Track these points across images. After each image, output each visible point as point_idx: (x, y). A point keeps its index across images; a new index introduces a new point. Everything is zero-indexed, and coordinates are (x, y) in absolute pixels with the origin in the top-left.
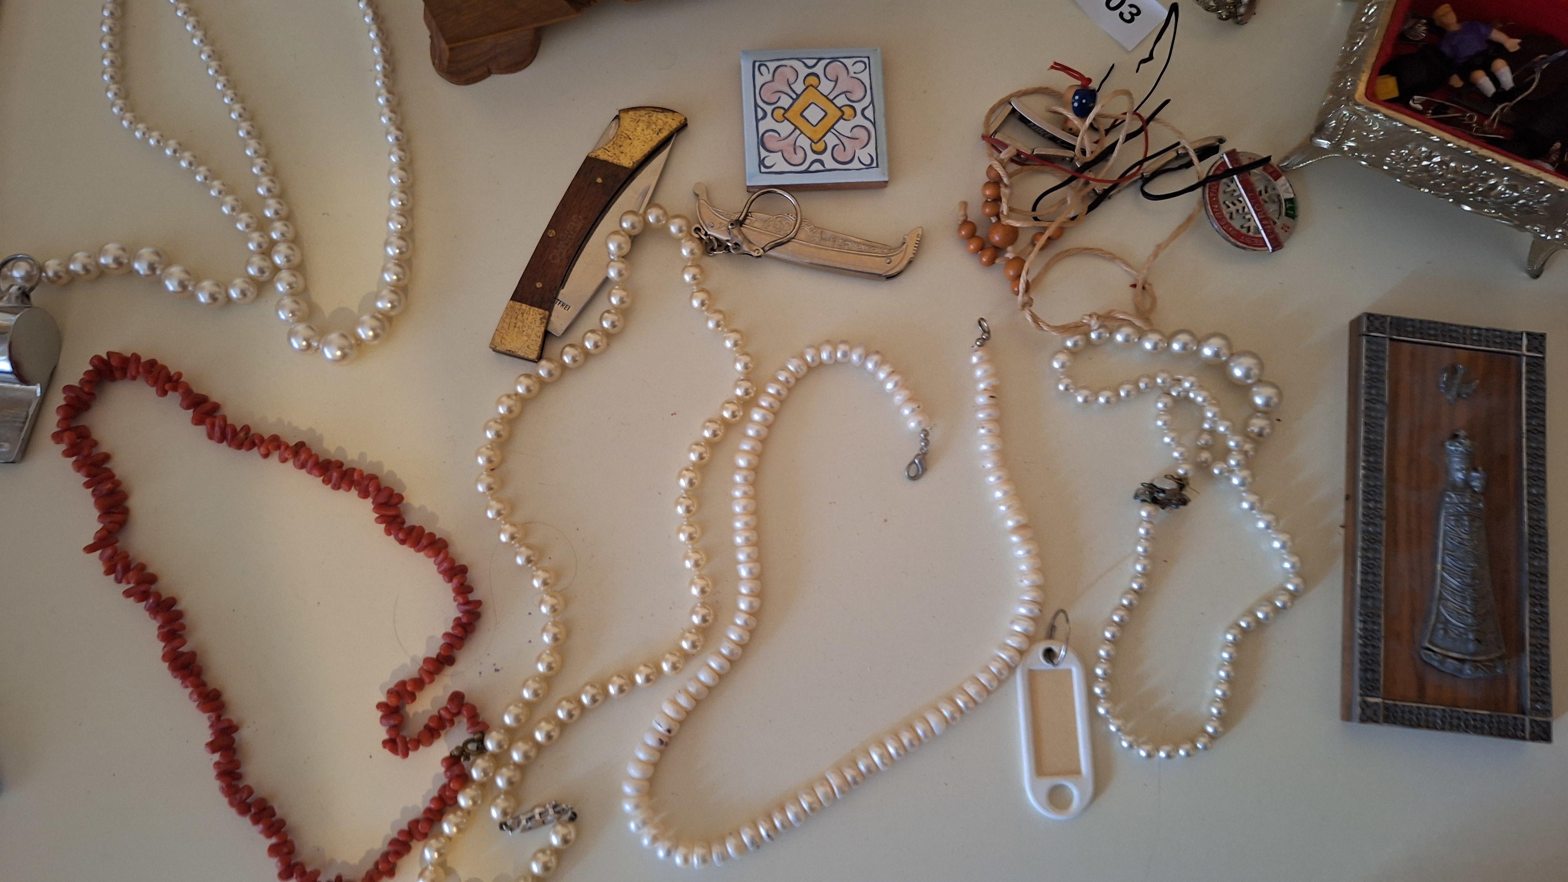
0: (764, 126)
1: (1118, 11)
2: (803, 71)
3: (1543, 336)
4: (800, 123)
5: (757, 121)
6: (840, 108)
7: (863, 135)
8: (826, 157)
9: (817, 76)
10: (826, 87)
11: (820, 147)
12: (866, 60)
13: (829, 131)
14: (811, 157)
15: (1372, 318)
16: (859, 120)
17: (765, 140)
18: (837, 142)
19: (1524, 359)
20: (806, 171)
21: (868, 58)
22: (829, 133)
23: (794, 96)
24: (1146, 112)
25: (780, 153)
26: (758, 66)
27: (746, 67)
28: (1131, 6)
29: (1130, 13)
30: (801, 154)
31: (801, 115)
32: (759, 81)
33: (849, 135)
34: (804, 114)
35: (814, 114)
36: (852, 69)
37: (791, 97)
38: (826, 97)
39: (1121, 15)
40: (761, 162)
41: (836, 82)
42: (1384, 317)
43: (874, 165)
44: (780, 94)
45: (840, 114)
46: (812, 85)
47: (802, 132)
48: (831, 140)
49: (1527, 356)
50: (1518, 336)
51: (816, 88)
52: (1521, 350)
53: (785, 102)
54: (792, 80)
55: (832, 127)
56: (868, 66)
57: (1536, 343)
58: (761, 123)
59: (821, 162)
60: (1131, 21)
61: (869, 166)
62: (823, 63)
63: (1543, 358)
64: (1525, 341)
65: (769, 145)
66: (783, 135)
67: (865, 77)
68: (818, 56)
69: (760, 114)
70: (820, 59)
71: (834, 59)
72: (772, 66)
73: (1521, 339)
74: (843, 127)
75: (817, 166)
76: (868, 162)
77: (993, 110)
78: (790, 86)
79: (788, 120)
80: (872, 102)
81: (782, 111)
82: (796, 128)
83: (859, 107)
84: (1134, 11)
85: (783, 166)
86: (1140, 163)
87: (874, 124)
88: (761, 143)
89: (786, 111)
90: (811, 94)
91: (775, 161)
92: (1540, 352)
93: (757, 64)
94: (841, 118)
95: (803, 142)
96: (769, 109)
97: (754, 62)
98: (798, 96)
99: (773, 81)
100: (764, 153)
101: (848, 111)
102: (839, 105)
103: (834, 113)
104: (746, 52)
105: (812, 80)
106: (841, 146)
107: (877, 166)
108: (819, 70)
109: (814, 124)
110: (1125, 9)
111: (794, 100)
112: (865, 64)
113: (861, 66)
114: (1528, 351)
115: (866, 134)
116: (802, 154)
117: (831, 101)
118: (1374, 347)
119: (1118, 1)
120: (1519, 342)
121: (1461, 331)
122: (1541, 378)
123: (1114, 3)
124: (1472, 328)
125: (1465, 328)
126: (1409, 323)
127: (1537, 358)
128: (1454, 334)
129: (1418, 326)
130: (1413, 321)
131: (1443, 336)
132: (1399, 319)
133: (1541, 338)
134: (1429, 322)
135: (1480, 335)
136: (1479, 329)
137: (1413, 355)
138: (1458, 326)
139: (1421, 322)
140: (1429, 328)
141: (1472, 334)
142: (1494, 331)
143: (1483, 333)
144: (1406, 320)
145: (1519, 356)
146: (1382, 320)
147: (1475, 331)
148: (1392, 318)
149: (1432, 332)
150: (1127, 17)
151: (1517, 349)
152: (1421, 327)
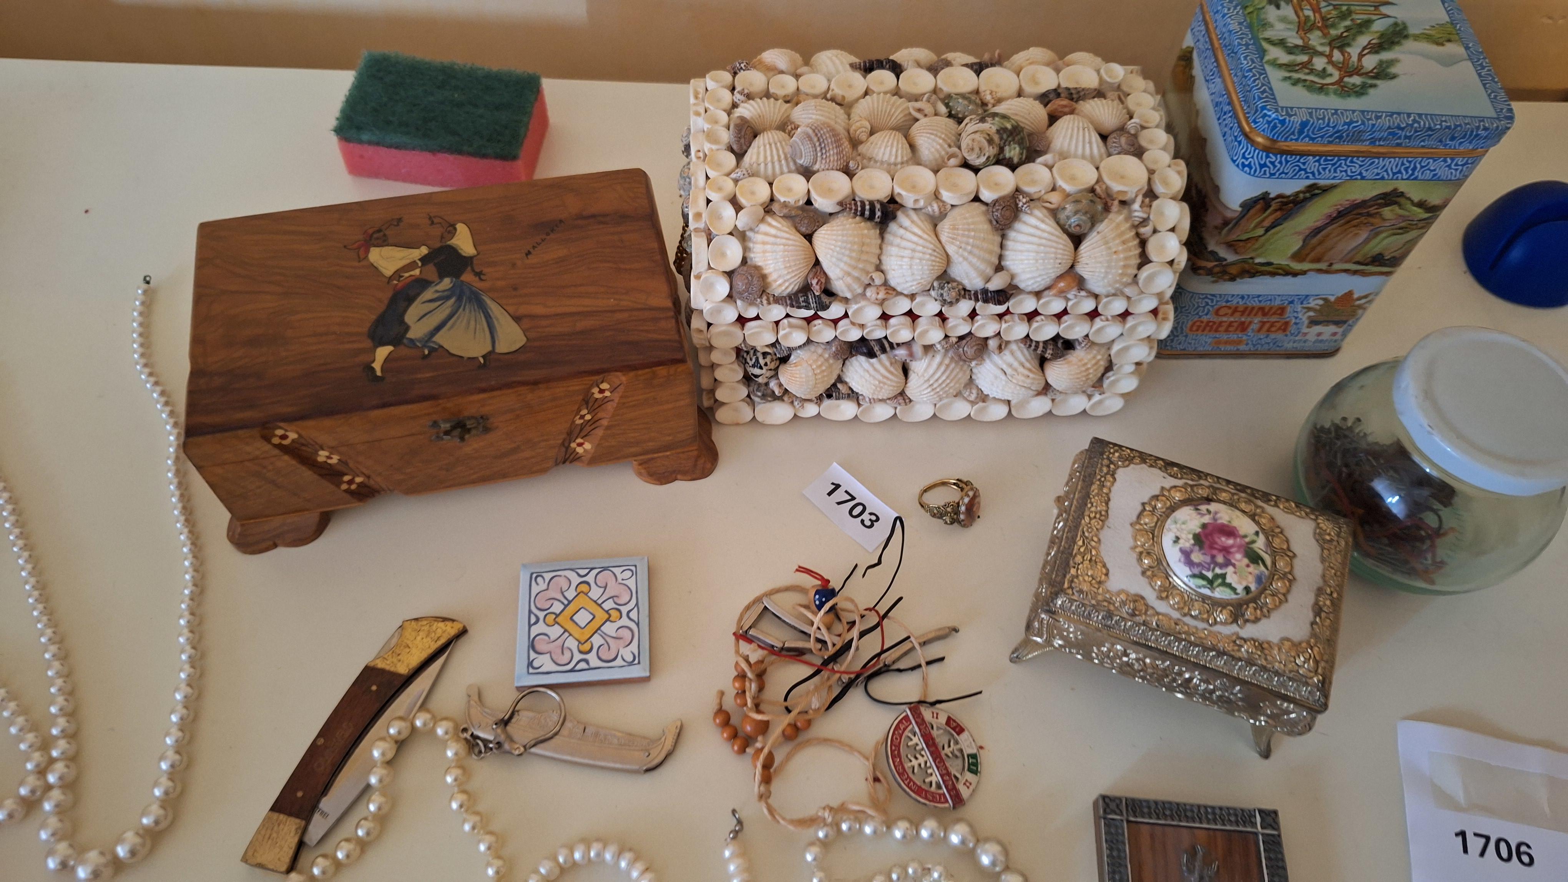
0: (535, 630)
1: (860, 518)
2: (576, 580)
3: (1275, 812)
4: (570, 626)
5: (530, 626)
6: (607, 612)
7: (627, 634)
8: (592, 658)
9: (588, 583)
10: (595, 593)
11: (587, 647)
12: (633, 568)
13: (596, 632)
14: (578, 656)
15: (1107, 800)
16: (625, 621)
17: (535, 643)
18: (602, 642)
19: (1260, 837)
20: (572, 670)
21: (636, 566)
22: (596, 635)
23: (566, 602)
24: (882, 609)
25: (548, 655)
26: (535, 577)
27: (524, 577)
28: (871, 514)
29: (870, 520)
30: (568, 655)
31: (571, 618)
32: (535, 589)
33: (614, 635)
34: (574, 618)
35: (583, 618)
36: (620, 577)
37: (563, 603)
38: (595, 602)
39: (862, 521)
40: (530, 664)
41: (605, 588)
42: (1120, 799)
43: (636, 662)
44: (552, 601)
45: (607, 616)
46: (582, 592)
47: (570, 635)
48: (597, 640)
49: (1263, 834)
50: (1251, 814)
51: (586, 594)
52: (1256, 828)
53: (557, 607)
54: (565, 588)
55: (599, 629)
56: (634, 573)
57: (1269, 820)
58: (533, 628)
59: (587, 661)
60: (871, 526)
61: (631, 664)
62: (595, 572)
63: (1279, 836)
64: (1258, 819)
65: (539, 647)
66: (553, 638)
67: (631, 583)
68: (591, 566)
69: (533, 620)
70: (592, 569)
71: (605, 569)
72: (547, 576)
73: (1255, 817)
74: (609, 629)
75: (583, 665)
76: (630, 659)
77: (748, 608)
78: (562, 593)
79: (558, 624)
80: (637, 604)
81: (554, 616)
82: (566, 631)
83: (624, 610)
84: (874, 518)
85: (549, 666)
86: (878, 655)
87: (638, 624)
88: (532, 646)
89: (557, 616)
90: (582, 600)
91: (544, 662)
92: (1274, 829)
93: (534, 575)
94: (608, 620)
95: (572, 643)
96: (541, 615)
97: (532, 574)
98: (570, 602)
99: (547, 589)
100: (533, 655)
101: (614, 614)
102: (607, 609)
103: (601, 616)
104: (524, 566)
105: (584, 588)
106: (606, 645)
107: (639, 663)
108: (590, 578)
109: (583, 626)
110: (866, 517)
111: (566, 606)
112: (632, 571)
113: (629, 573)
114: (1263, 827)
115: (630, 634)
116: (570, 655)
117: (600, 605)
118: (1113, 830)
119: (860, 508)
120: (1253, 820)
121: (1196, 810)
122: (1280, 856)
123: (856, 512)
124: (1206, 807)
125: (1199, 807)
126: (1144, 804)
127: (1273, 835)
128: (1189, 814)
129: (1153, 806)
130: (1147, 801)
131: (1179, 816)
132: (1133, 800)
133: (1273, 815)
134: (1163, 803)
135: (1214, 814)
136: (1213, 808)
137: (1152, 836)
138: (1192, 806)
139: (1156, 803)
140: (1164, 808)
141: (1207, 813)
142: (1228, 808)
143: (1218, 811)
144: (1140, 801)
145: (1256, 834)
146: (1118, 801)
147: (1209, 810)
148: (1126, 799)
149: (1168, 813)
150: (868, 523)
151: (1252, 827)
152: (1157, 807)
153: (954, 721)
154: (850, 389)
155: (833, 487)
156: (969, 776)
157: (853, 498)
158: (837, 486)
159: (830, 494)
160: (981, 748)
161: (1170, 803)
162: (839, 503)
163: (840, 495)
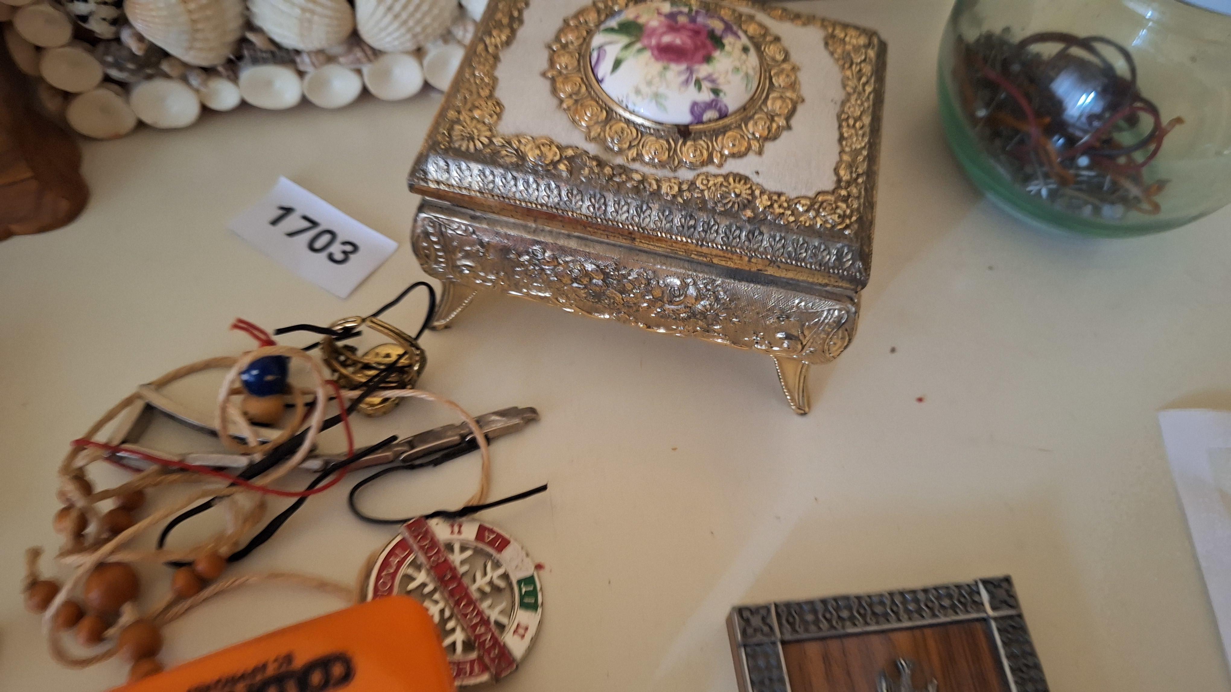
1: (326, 252)
3: (1007, 580)
15: (746, 615)
19: (993, 625)
28: (345, 243)
29: (343, 252)
39: (329, 256)
42: (767, 608)
49: (995, 619)
50: (972, 590)
52: (985, 611)
57: (1001, 593)
60: (344, 260)
63: (1020, 616)
64: (985, 596)
73: (979, 593)
84: (349, 248)
92: (1011, 607)
110: (336, 248)
114: (994, 608)
118: (761, 663)
119: (326, 238)
120: (976, 599)
121: (888, 602)
122: (1028, 649)
123: (318, 244)
124: (902, 593)
125: (891, 594)
126: (806, 608)
127: (1011, 617)
128: (878, 609)
129: (820, 607)
130: (811, 603)
131: (863, 616)
132: (788, 605)
133: (1005, 585)
134: (836, 599)
135: (916, 601)
136: (913, 592)
137: (826, 658)
138: (881, 595)
139: (824, 602)
140: (838, 609)
141: (905, 602)
142: (936, 589)
143: (921, 596)
144: (799, 604)
145: (985, 620)
146: (763, 612)
147: (908, 596)
148: (776, 606)
149: (845, 614)
150: (339, 256)
151: (978, 611)
152: (826, 609)
153: (491, 531)
154: (272, 41)
155: (281, 212)
156: (523, 617)
157: (314, 224)
158: (287, 211)
159: (275, 222)
160: (539, 567)
161: (846, 598)
162: (291, 234)
163: (294, 222)
